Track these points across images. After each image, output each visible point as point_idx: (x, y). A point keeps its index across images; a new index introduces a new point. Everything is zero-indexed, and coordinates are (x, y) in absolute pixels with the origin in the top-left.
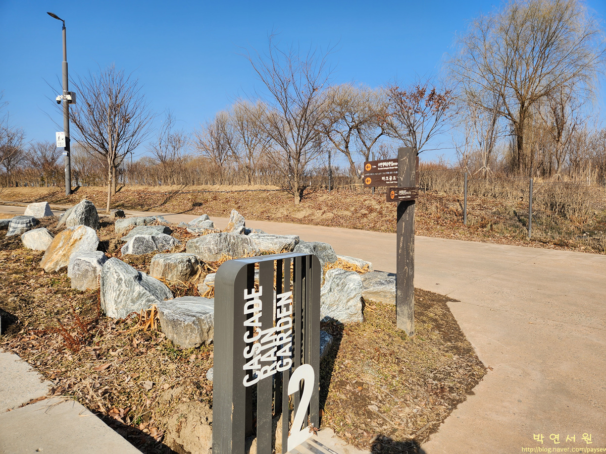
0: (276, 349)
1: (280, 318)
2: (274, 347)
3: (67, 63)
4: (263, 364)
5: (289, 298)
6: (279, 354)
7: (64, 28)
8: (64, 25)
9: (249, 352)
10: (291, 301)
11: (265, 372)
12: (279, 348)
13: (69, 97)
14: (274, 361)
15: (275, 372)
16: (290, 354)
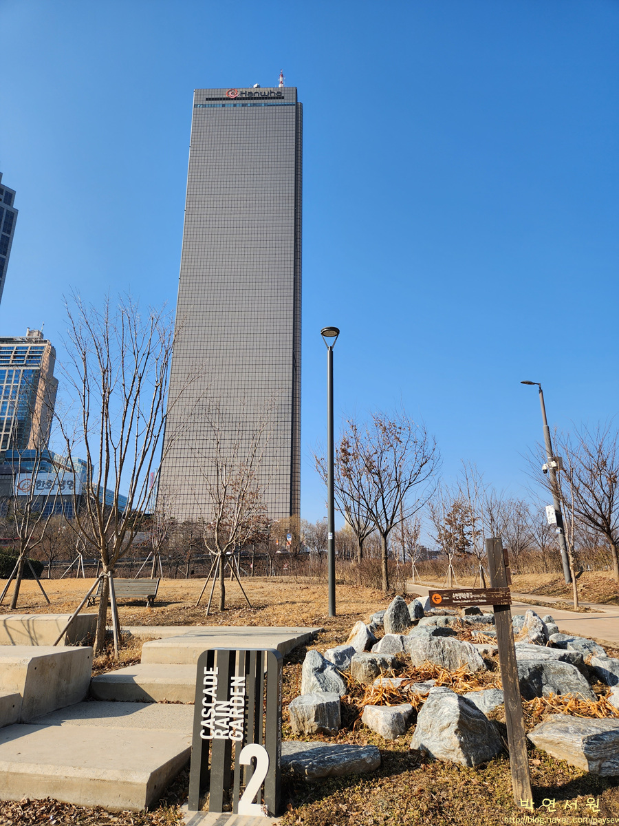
0: (228, 719)
1: (233, 696)
2: (227, 717)
3: (548, 427)
4: (217, 727)
5: (242, 682)
6: (231, 724)
7: (541, 391)
8: (540, 388)
9: (206, 713)
10: (244, 684)
11: (218, 734)
12: (232, 720)
13: (554, 464)
14: (227, 729)
15: (227, 738)
16: (242, 729)
